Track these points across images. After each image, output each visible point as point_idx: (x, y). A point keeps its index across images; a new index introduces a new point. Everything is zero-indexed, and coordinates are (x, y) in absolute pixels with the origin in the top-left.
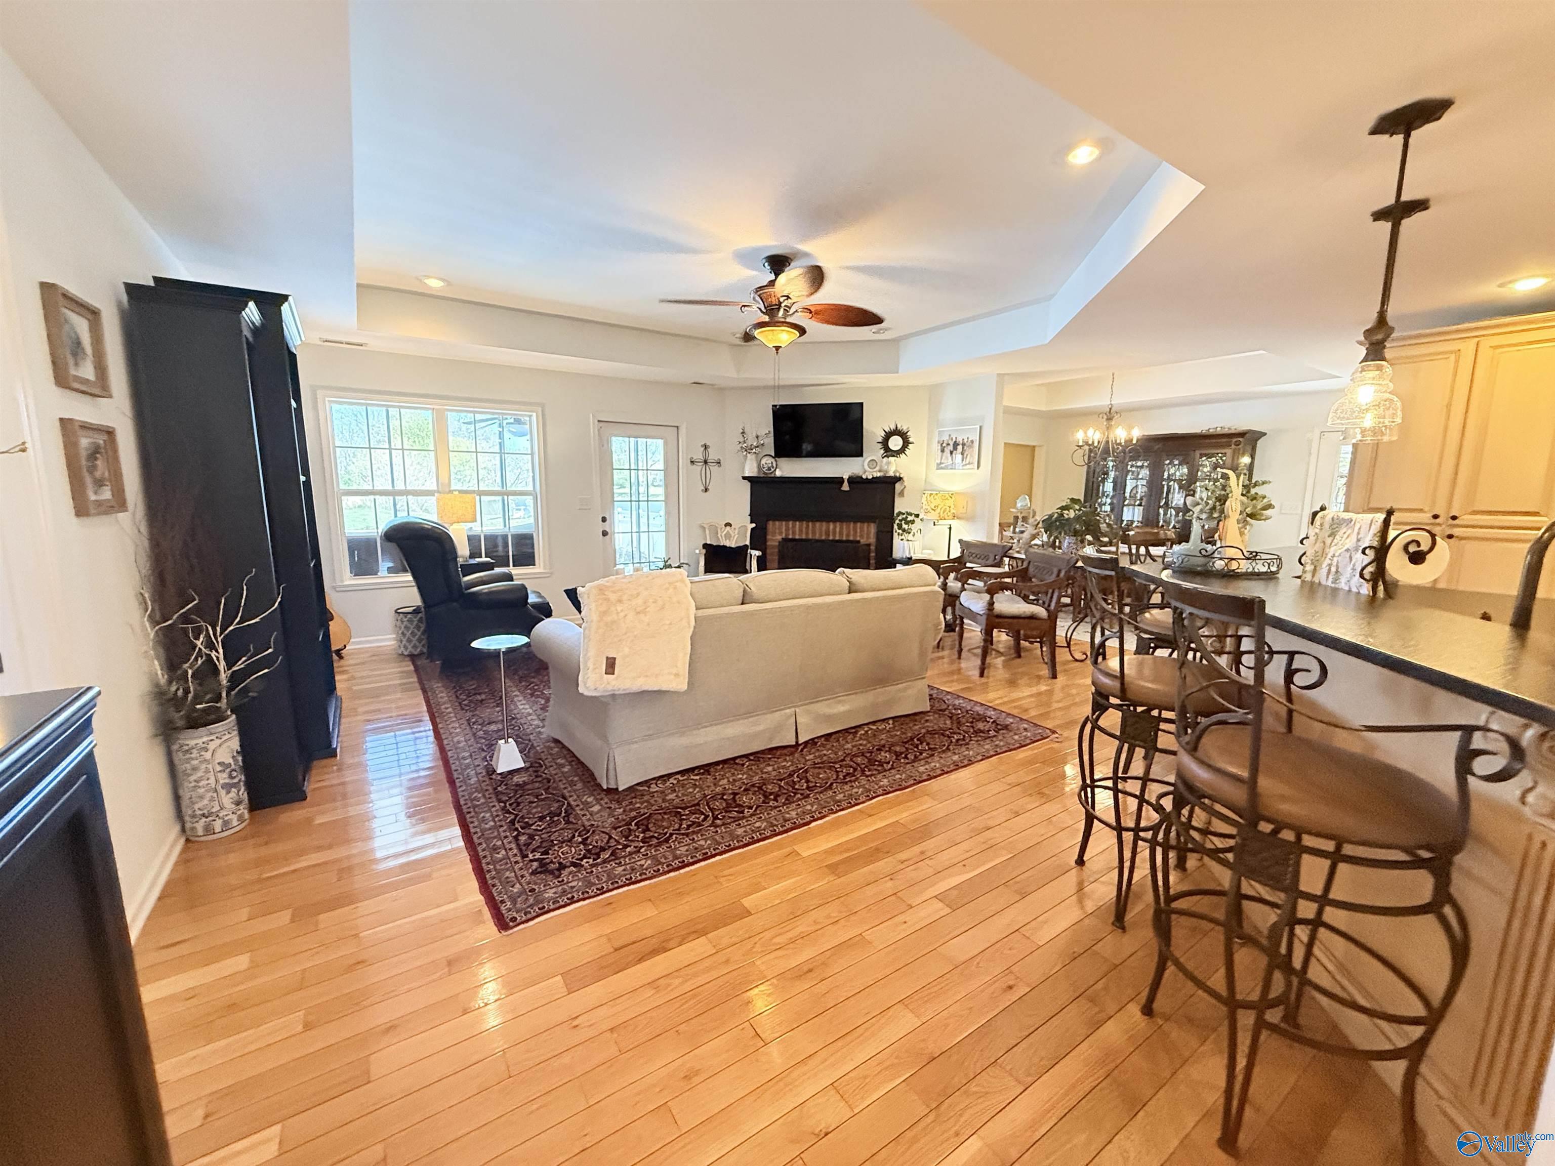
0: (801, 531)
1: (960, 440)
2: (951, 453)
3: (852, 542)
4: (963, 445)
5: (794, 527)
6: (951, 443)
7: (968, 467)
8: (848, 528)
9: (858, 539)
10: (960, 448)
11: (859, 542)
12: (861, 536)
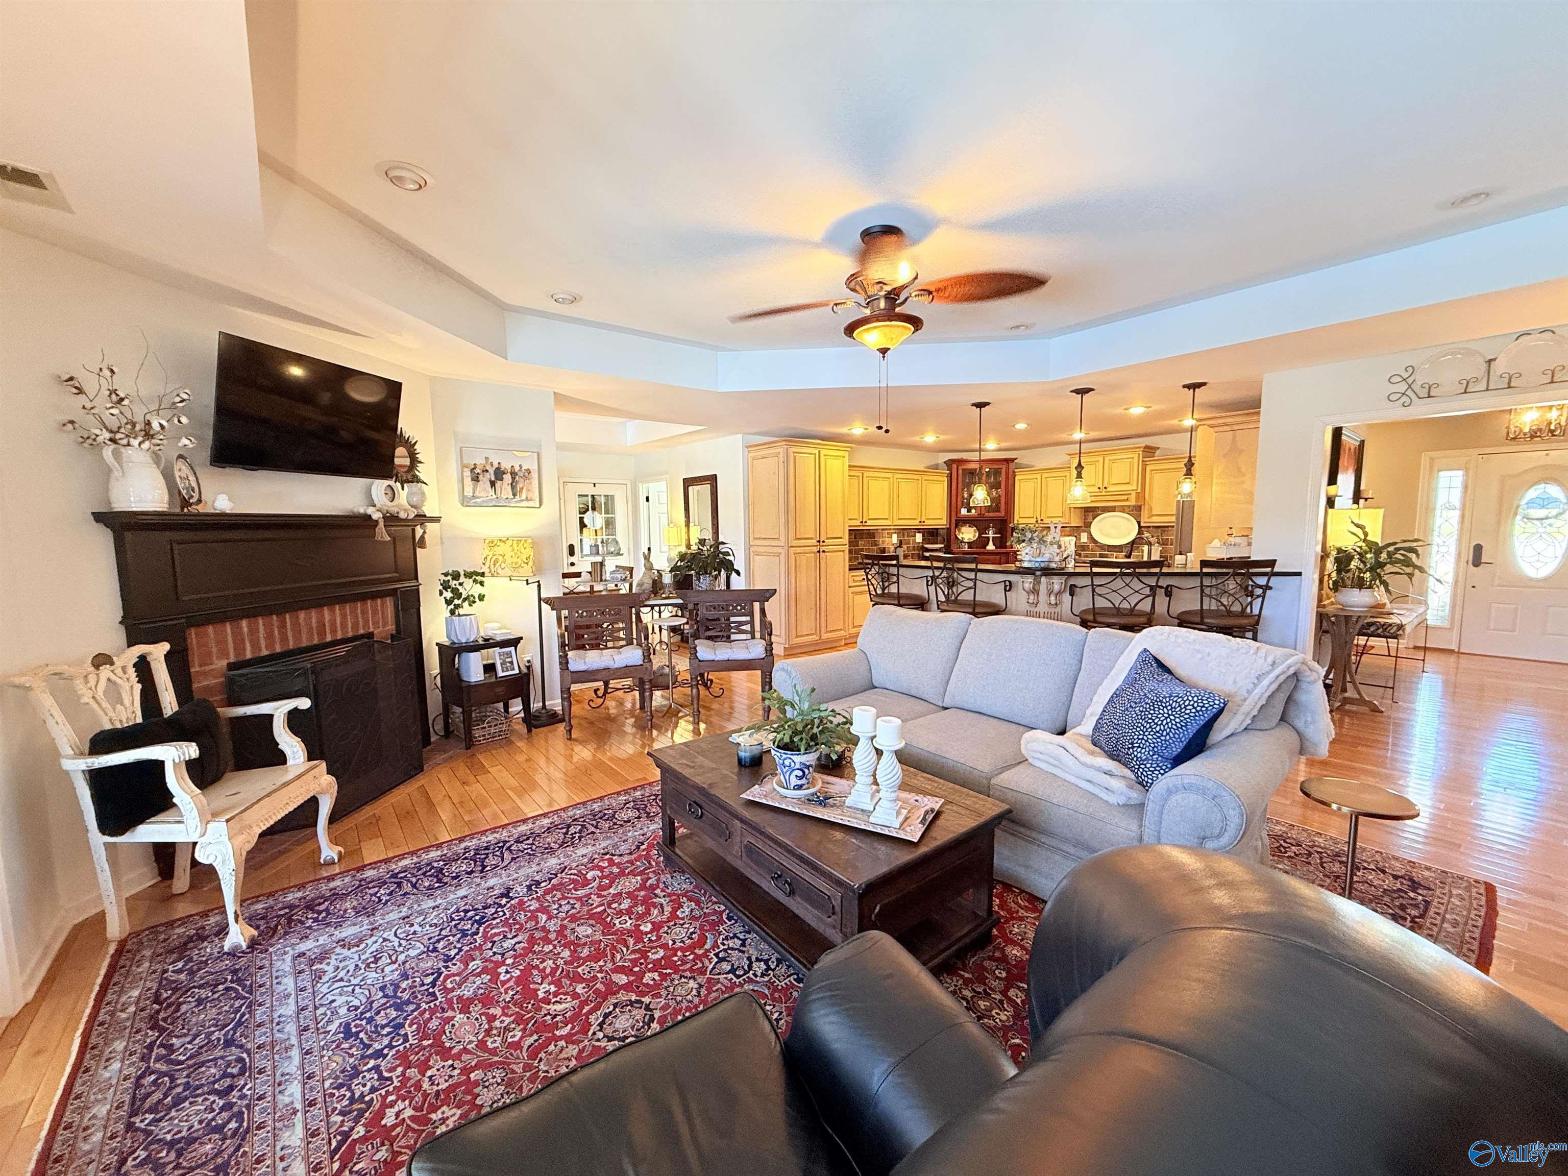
0: (270, 636)
1: (506, 466)
2: (493, 484)
3: (362, 636)
4: (514, 474)
5: (253, 632)
6: (492, 471)
7: (525, 504)
8: (354, 612)
9: (371, 630)
10: (508, 478)
11: (370, 635)
12: (376, 624)
